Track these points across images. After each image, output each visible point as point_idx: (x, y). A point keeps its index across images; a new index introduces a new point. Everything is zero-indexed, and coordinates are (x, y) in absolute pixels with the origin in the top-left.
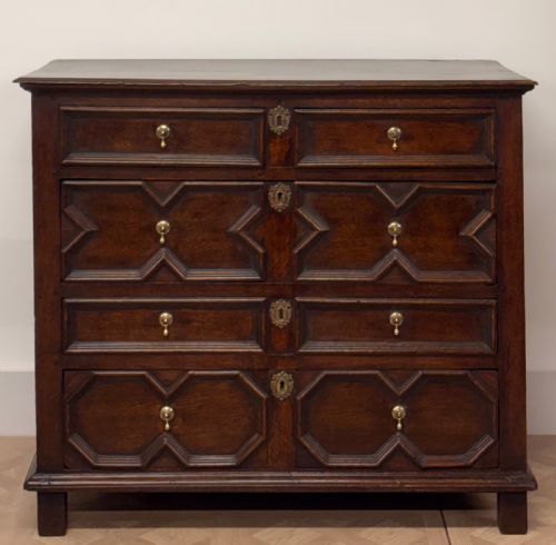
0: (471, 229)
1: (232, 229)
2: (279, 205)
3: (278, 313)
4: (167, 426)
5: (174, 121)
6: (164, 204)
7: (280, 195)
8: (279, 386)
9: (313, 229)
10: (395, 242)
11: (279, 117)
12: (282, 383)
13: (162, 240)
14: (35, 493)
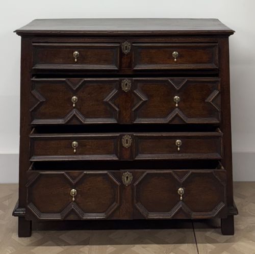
0: (210, 99)
1: (105, 100)
2: (126, 89)
3: (125, 141)
4: (74, 199)
5: (81, 50)
6: (75, 89)
7: (126, 84)
8: (126, 179)
9: (141, 100)
10: (177, 105)
11: (126, 47)
12: (127, 177)
13: (74, 105)
14: (17, 217)
